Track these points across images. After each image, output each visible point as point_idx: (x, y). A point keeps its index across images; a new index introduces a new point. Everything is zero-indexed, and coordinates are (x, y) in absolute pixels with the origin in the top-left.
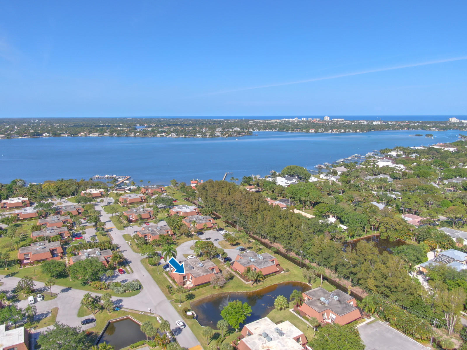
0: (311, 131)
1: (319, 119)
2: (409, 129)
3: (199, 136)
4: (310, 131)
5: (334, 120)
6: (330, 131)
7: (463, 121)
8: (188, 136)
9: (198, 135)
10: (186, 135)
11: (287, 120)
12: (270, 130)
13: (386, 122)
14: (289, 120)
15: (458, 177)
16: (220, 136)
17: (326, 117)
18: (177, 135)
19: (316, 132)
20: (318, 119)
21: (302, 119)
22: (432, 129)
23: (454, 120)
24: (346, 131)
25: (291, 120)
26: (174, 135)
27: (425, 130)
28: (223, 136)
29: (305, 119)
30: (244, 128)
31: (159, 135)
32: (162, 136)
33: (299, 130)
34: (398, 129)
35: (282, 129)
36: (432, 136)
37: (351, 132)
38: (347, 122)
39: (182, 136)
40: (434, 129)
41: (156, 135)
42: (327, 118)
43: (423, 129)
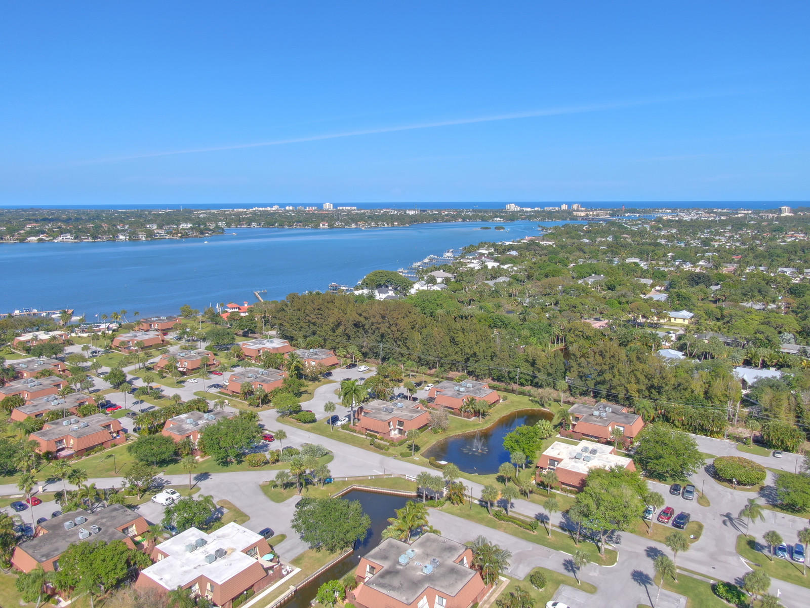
0: (323, 225)
1: (316, 208)
2: (464, 220)
3: (124, 237)
4: (321, 225)
5: (341, 208)
6: (353, 226)
7: (524, 209)
8: (100, 238)
9: (121, 237)
10: (95, 237)
11: (261, 209)
12: (249, 225)
13: (424, 211)
14: (266, 209)
15: (593, 275)
16: (167, 237)
17: (328, 204)
18: (76, 238)
19: (331, 226)
20: (314, 208)
21: (287, 208)
22: (495, 219)
23: (512, 207)
24: (378, 225)
25: (268, 209)
26: (69, 237)
27: (486, 221)
28: (171, 237)
29: (291, 208)
30: (201, 223)
31: (33, 239)
32: (40, 240)
33: (301, 224)
34: (450, 221)
35: (270, 224)
36: (503, 229)
37: (386, 226)
38: (368, 212)
39: (88, 239)
40: (499, 219)
41: (26, 239)
42: (328, 206)
43: (482, 221)
